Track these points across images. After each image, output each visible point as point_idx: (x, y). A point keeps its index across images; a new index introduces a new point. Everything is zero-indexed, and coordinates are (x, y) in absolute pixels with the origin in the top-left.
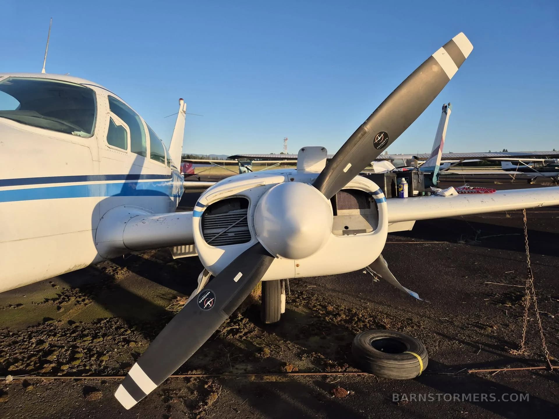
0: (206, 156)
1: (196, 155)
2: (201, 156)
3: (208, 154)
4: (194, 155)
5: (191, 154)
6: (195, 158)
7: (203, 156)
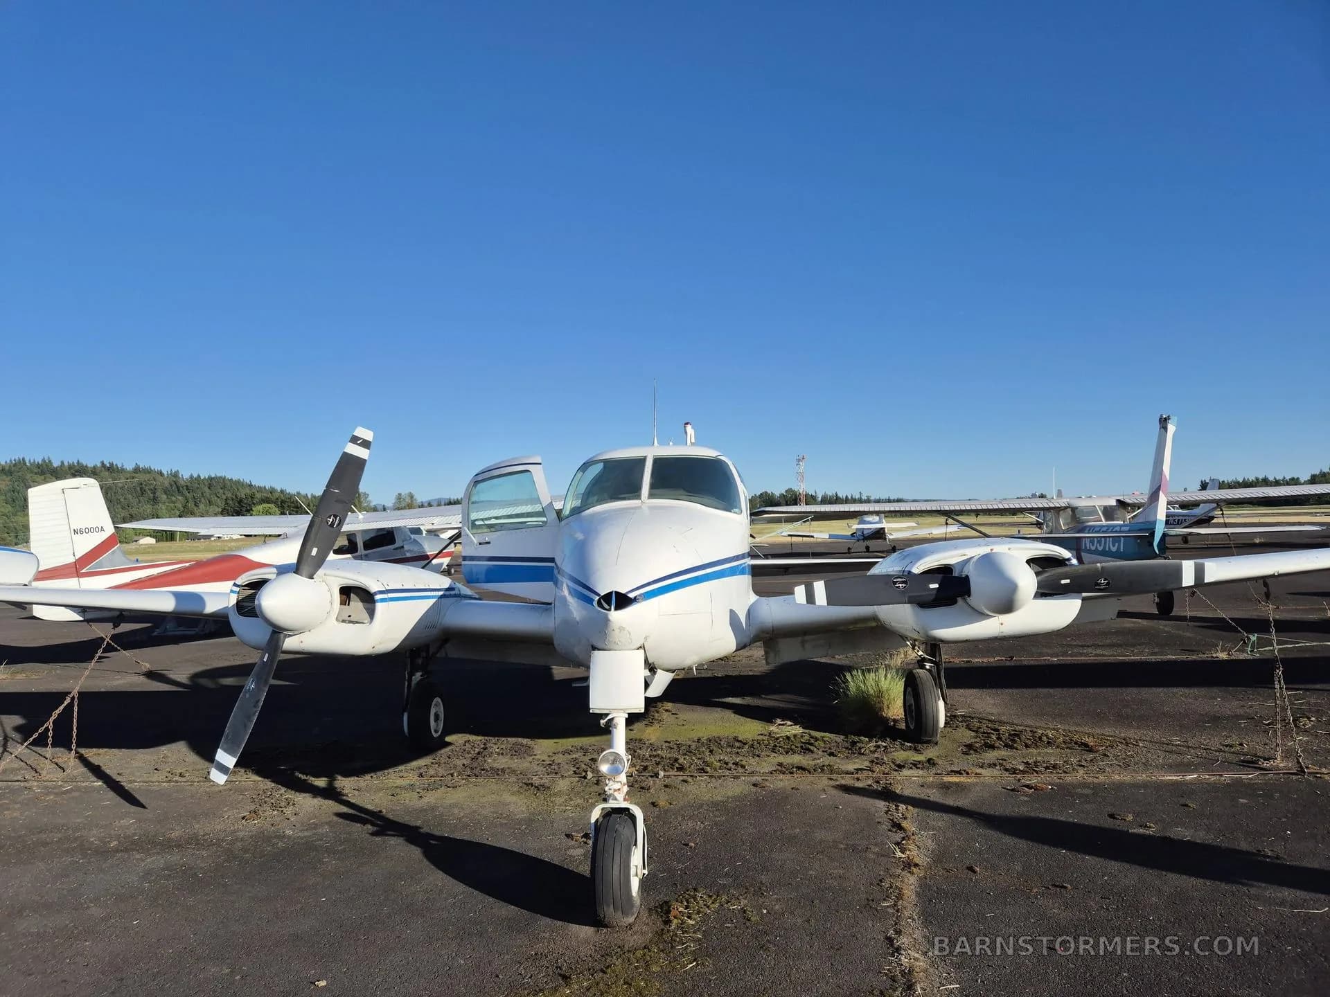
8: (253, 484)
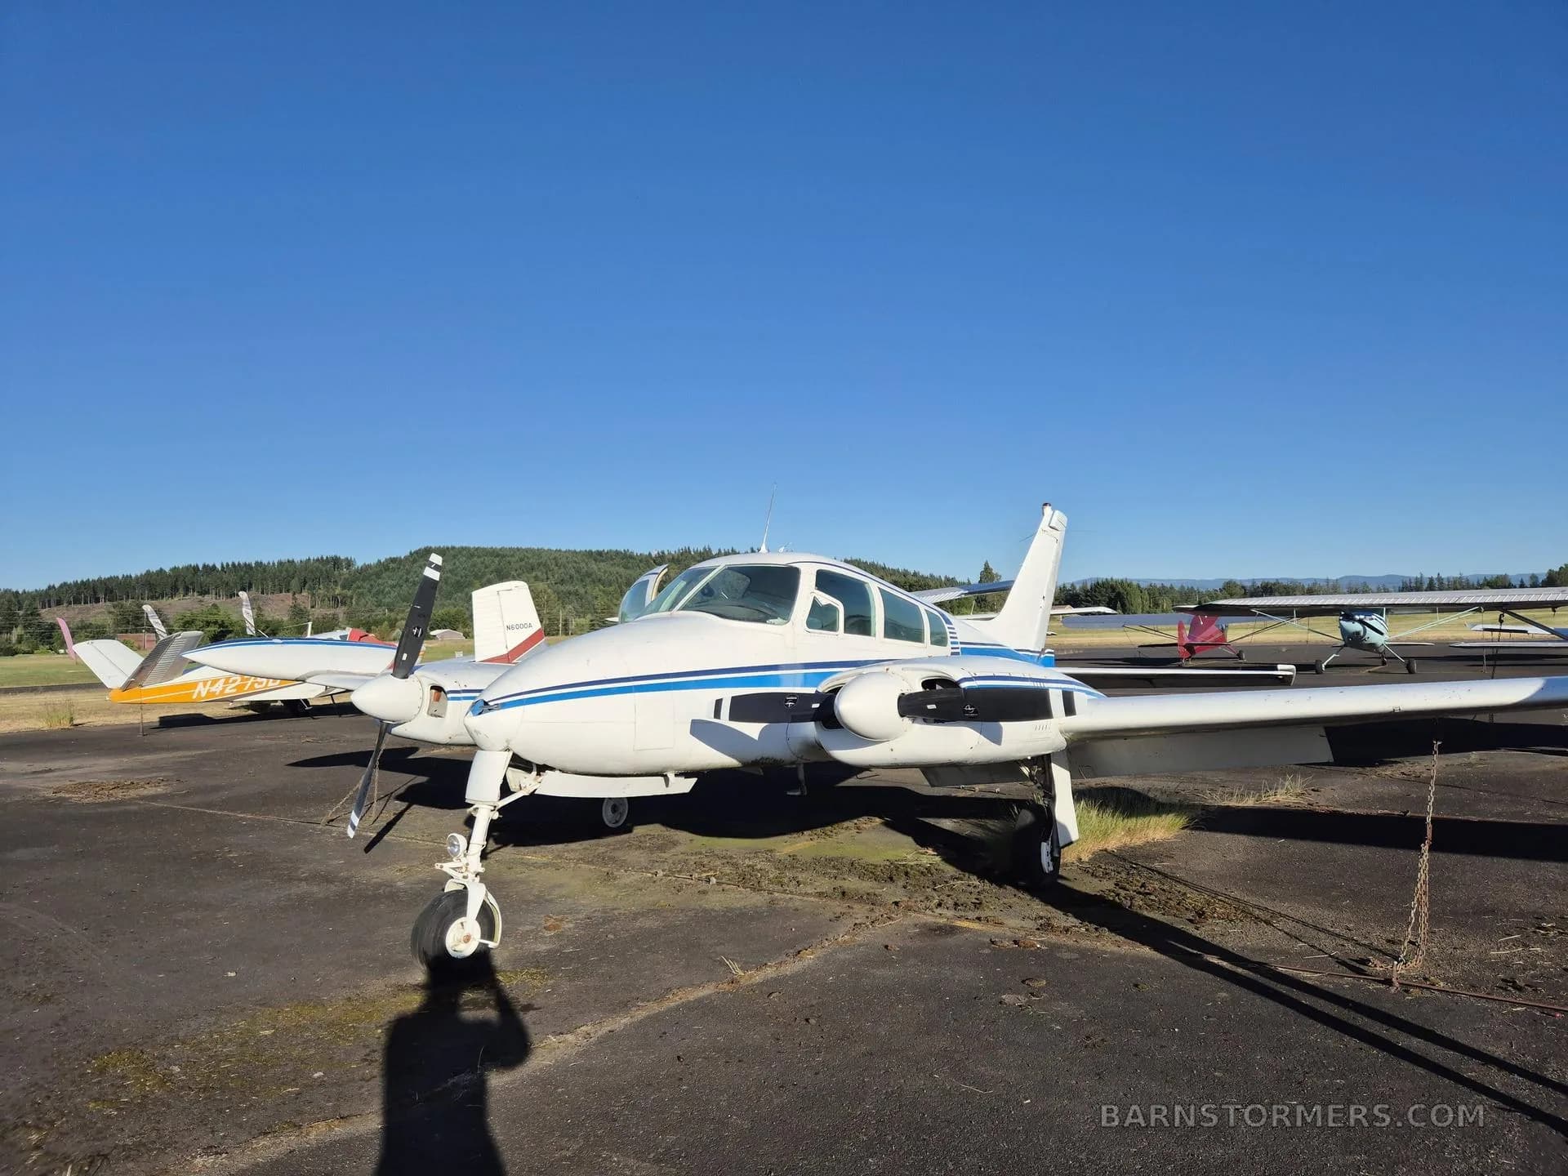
0: (1327, 581)
1: (1292, 581)
2: (1310, 583)
3: (1333, 577)
4: (1285, 583)
5: (1277, 580)
6: (1288, 590)
7: (1315, 584)
8: (887, 567)
